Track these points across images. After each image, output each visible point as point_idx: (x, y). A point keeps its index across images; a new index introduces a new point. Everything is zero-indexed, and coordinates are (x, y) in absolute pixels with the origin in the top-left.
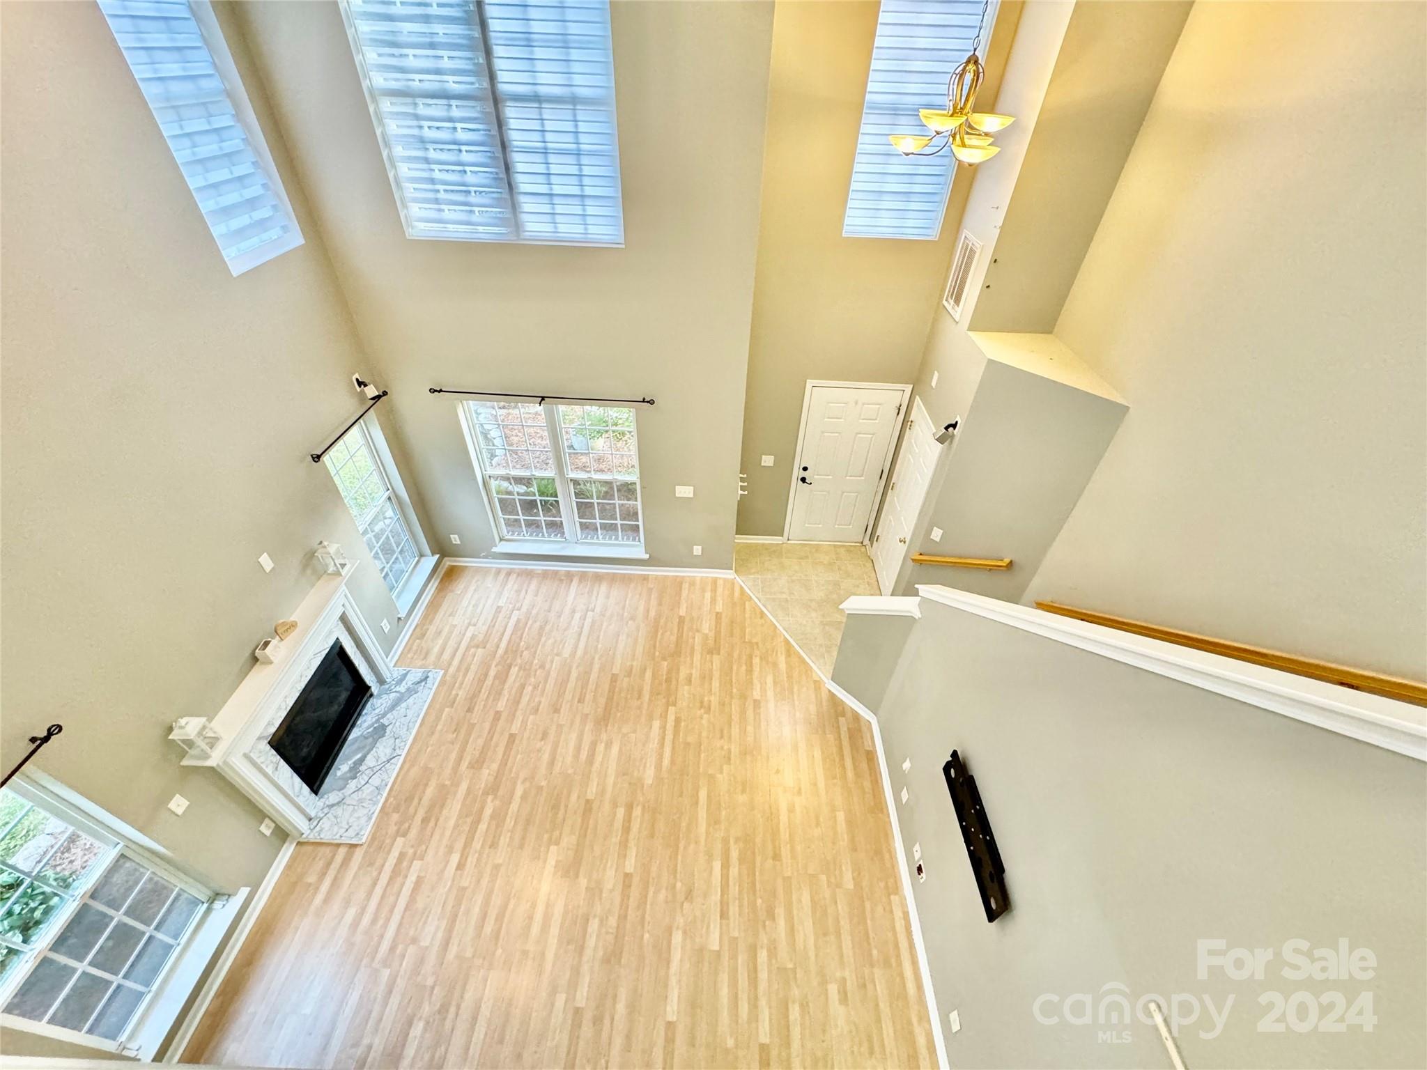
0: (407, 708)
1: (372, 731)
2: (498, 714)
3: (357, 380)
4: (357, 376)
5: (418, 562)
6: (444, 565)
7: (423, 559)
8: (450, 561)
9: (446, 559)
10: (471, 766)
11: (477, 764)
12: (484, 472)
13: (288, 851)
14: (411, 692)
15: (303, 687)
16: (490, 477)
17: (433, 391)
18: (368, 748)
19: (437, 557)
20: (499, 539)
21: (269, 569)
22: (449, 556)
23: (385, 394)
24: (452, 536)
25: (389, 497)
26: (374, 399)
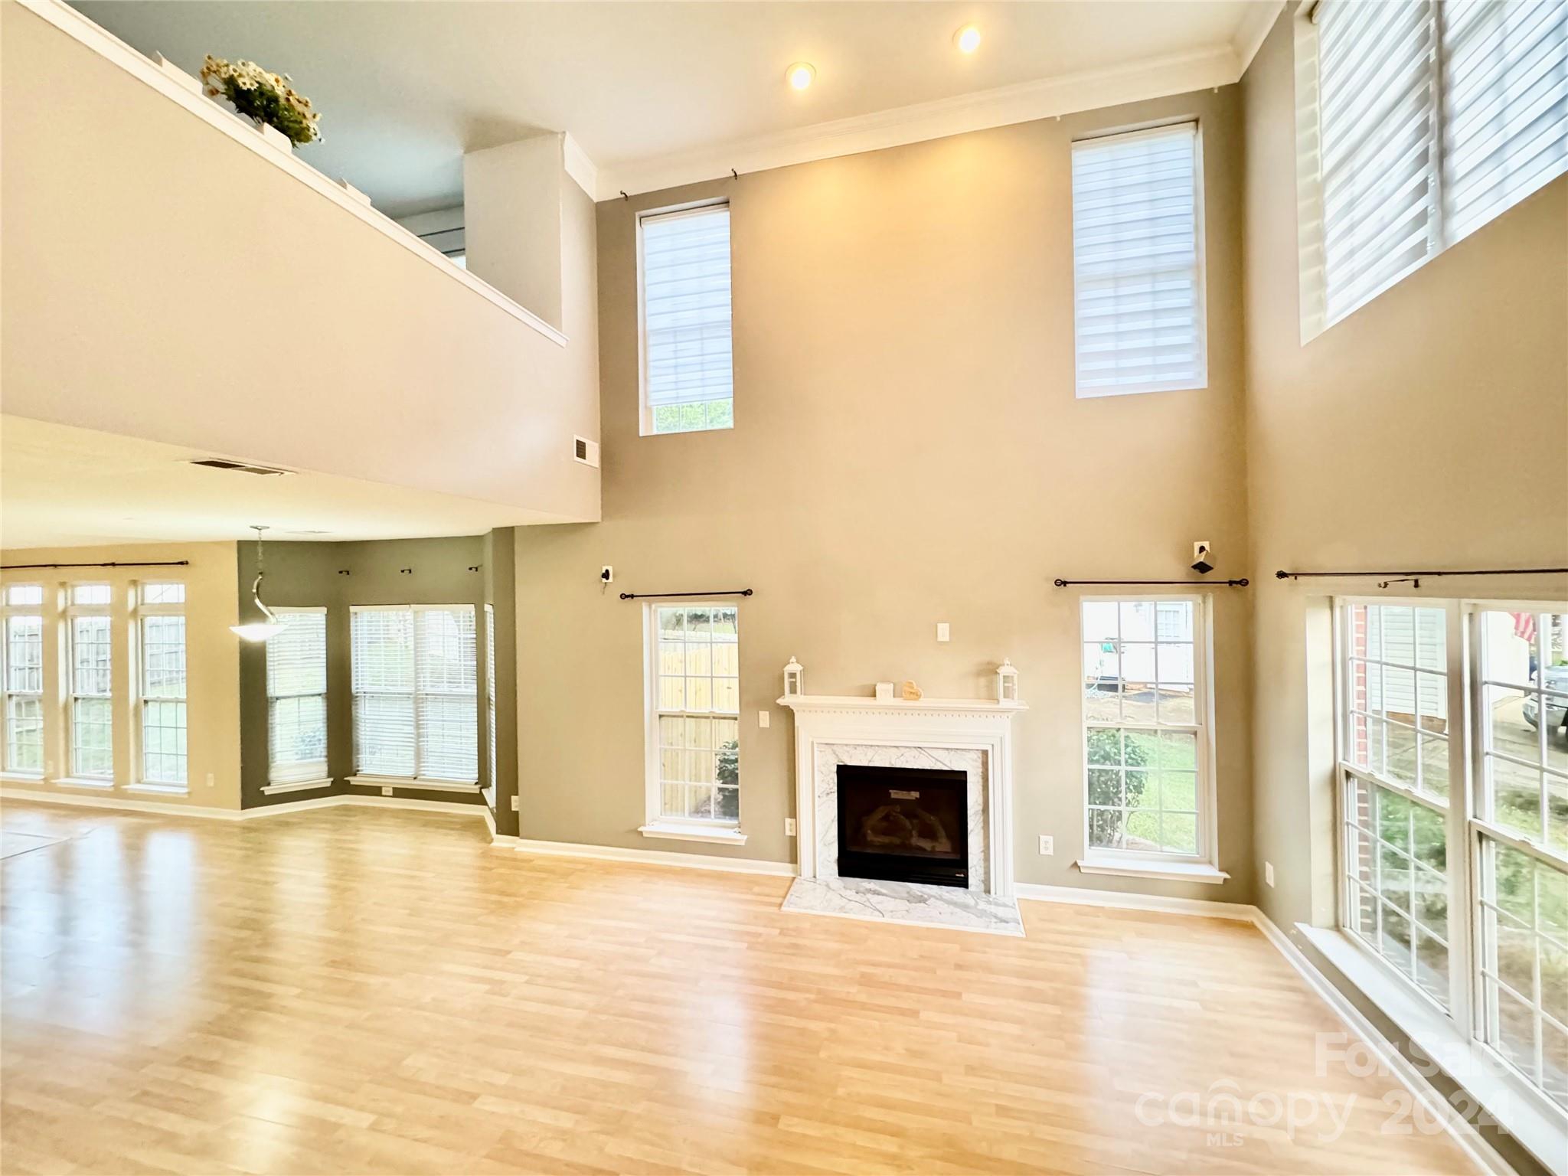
0: (952, 913)
1: (918, 895)
2: (958, 995)
3: (1203, 548)
4: (1206, 544)
5: (1195, 857)
8: (1257, 916)
9: (1254, 908)
10: (863, 975)
11: (866, 981)
12: (1340, 759)
13: (784, 870)
14: (983, 914)
15: (898, 766)
16: (1348, 773)
17: (1281, 575)
18: (896, 896)
19: (1227, 876)
20: (1332, 923)
21: (940, 639)
22: (1259, 907)
23: (1244, 583)
24: (1267, 864)
25: (1195, 734)
26: (1202, 568)
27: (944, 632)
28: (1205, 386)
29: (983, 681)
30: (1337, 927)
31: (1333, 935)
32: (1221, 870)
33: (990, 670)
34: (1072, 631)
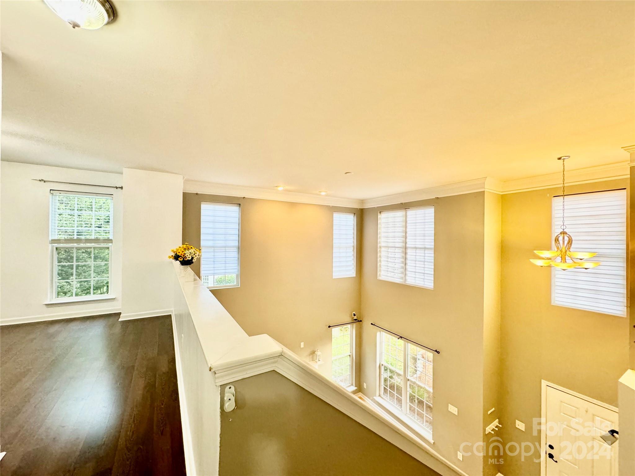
3: (354, 314)
4: (355, 312)
5: (350, 386)
6: (359, 395)
7: (352, 386)
8: (361, 395)
9: (360, 393)
12: (381, 362)
16: (382, 365)
17: (372, 324)
19: (356, 388)
20: (379, 395)
21: (301, 347)
22: (361, 392)
23: (361, 321)
24: (364, 383)
25: (350, 355)
26: (355, 320)
27: (302, 346)
28: (355, 276)
29: (311, 356)
30: (379, 396)
31: (379, 397)
32: (355, 387)
33: (313, 353)
34: (330, 338)
